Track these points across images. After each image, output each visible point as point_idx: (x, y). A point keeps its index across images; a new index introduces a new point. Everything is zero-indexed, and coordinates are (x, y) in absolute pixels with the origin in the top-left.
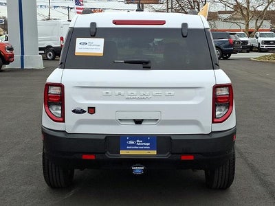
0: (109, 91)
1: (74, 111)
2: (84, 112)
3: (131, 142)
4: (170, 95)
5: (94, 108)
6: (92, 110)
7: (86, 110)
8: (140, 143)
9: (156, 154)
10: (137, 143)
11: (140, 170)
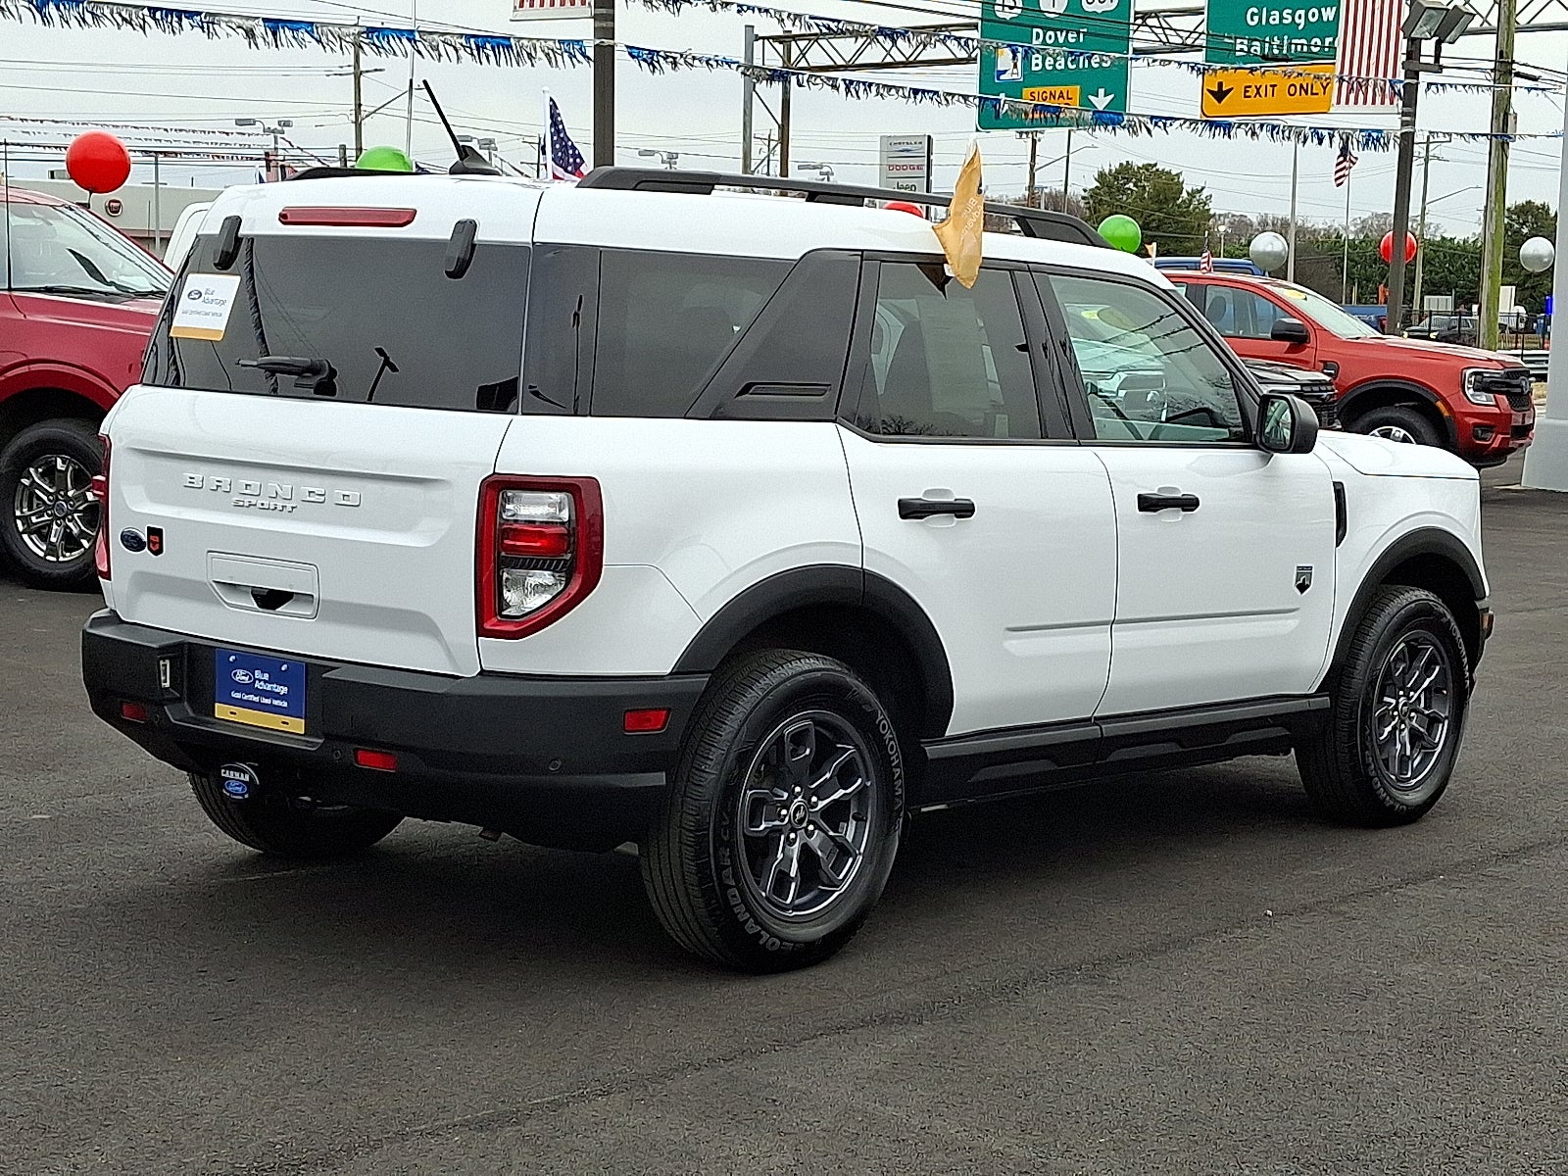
0: (198, 474)
1: (126, 539)
2: (141, 545)
3: (241, 676)
4: (346, 503)
7: (145, 536)
8: (262, 683)
9: (303, 733)
10: (255, 680)
11: (239, 786)
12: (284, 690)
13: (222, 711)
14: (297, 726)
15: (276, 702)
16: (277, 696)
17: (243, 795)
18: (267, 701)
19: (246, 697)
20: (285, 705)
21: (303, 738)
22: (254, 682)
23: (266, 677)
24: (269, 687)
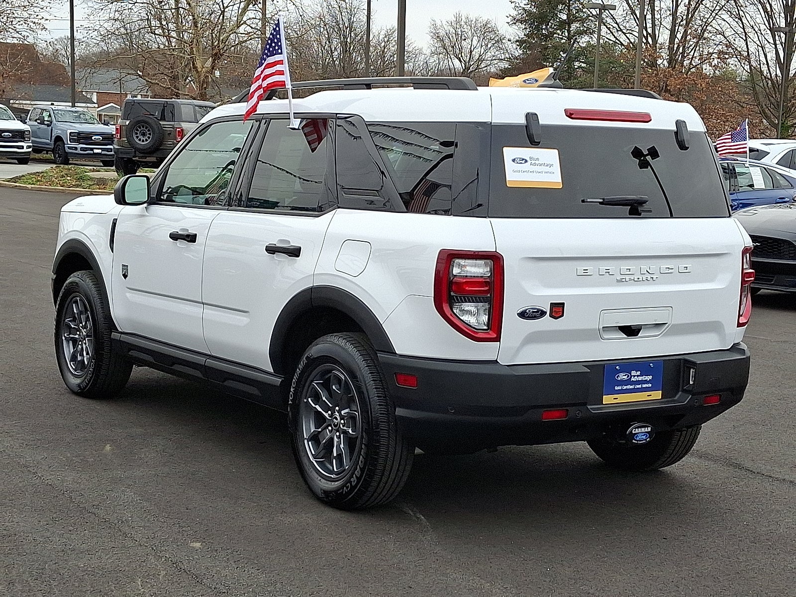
0: (590, 266)
1: (523, 315)
2: (543, 313)
3: (622, 376)
4: (686, 271)
5: (563, 304)
6: (557, 310)
7: (547, 309)
8: (636, 377)
9: (660, 398)
10: (631, 376)
11: (644, 435)
12: (650, 378)
13: (607, 399)
14: (657, 395)
15: (644, 386)
16: (646, 382)
17: (646, 440)
18: (639, 386)
19: (625, 387)
20: (650, 385)
21: (662, 400)
22: (631, 377)
23: (639, 373)
24: (640, 378)
